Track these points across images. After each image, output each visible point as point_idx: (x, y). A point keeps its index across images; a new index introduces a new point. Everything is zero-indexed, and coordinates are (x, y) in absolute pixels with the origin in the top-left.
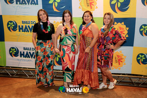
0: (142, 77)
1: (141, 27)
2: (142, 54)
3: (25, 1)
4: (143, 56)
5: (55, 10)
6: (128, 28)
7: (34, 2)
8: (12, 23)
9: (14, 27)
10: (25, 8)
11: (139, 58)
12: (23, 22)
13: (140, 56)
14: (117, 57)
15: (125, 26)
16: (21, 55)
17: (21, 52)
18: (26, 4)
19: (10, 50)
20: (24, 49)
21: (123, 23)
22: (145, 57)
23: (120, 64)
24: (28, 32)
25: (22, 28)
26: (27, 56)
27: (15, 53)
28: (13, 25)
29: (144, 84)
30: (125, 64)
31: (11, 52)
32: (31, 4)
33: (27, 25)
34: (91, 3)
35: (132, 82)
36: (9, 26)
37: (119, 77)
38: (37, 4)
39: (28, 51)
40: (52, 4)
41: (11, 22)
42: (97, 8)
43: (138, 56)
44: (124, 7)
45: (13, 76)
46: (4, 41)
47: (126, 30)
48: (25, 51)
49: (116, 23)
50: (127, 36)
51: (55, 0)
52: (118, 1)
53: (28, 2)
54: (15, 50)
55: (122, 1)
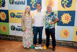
3: (19, 3)
5: (33, 7)
6: (71, 16)
7: (23, 3)
8: (13, 14)
10: (19, 6)
12: (18, 13)
14: (65, 32)
15: (69, 15)
17: (16, 28)
18: (19, 4)
19: (11, 27)
20: (18, 26)
21: (68, 14)
23: (66, 36)
24: (20, 18)
25: (17, 16)
26: (19, 30)
28: (13, 15)
31: (12, 28)
32: (22, 4)
33: (20, 15)
34: (51, 3)
36: (11, 15)
37: (66, 43)
38: (25, 4)
39: (20, 28)
40: (32, 4)
41: (12, 13)
42: (54, 6)
44: (69, 5)
45: (12, 40)
46: (9, 22)
47: (70, 17)
48: (18, 28)
49: (64, 14)
50: (71, 21)
51: (33, 2)
52: (65, 2)
53: (20, 3)
54: (14, 27)
55: (68, 2)
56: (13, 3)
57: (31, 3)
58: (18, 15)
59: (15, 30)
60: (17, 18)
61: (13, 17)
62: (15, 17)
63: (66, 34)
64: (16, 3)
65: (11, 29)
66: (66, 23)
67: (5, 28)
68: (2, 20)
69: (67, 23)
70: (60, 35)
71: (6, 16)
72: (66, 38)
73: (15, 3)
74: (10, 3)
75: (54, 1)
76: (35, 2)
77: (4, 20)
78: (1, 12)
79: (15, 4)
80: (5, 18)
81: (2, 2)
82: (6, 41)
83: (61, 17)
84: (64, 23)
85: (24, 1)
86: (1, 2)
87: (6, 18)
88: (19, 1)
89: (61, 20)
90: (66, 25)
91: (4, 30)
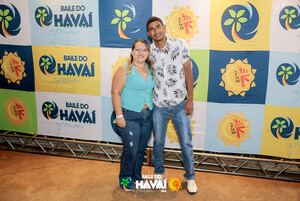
0: (281, 161)
1: (279, 69)
2: (281, 119)
3: (70, 21)
4: (283, 122)
5: (122, 36)
6: (254, 71)
7: (86, 21)
8: (48, 60)
9: (51, 67)
10: (70, 33)
11: (275, 127)
12: (66, 58)
13: (278, 122)
14: (235, 124)
15: (250, 66)
16: (62, 116)
17: (62, 111)
18: (71, 26)
19: (44, 107)
20: (68, 105)
21: (246, 61)
22: (286, 124)
24: (74, 74)
25: (64, 69)
26: (72, 117)
27: (51, 111)
28: (49, 63)
29: (284, 174)
30: (248, 137)
31: (45, 110)
32: (80, 26)
33: (73, 63)
34: (186, 24)
35: (262, 171)
36: (42, 64)
37: (237, 160)
40: (116, 26)
41: (45, 57)
42: (197, 32)
43: (274, 123)
45: (49, 152)
46: (34, 90)
47: (251, 73)
48: (69, 110)
49: (232, 60)
50: (254, 85)
51: (122, 19)
52: (236, 20)
53: (76, 22)
54: (52, 107)
55: (244, 20)
56: (47, 22)
57: (115, 21)
58: (67, 63)
59: (59, 117)
60: (63, 76)
61: (51, 70)
62: (56, 72)
63: (238, 129)
64: (60, 20)
65: (45, 114)
66: (237, 94)
67: (20, 112)
68: (9, 82)
69: (243, 95)
70: (218, 135)
71: (23, 69)
72: (239, 145)
73: (56, 21)
74: (38, 20)
75: (197, 17)
76: (128, 19)
77: (18, 82)
78: (6, 53)
79: (56, 25)
80: (20, 74)
81: (10, 18)
82: (28, 156)
83: (222, 70)
84: (230, 94)
85: (90, 15)
86: (4, 18)
87: (25, 75)
88: (72, 15)
89: (222, 84)
90: (236, 99)
91: (17, 119)
